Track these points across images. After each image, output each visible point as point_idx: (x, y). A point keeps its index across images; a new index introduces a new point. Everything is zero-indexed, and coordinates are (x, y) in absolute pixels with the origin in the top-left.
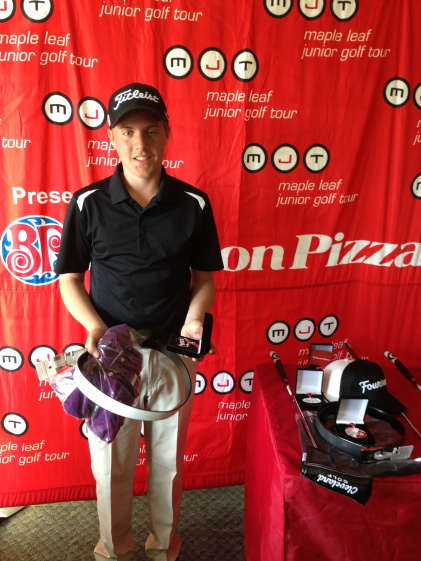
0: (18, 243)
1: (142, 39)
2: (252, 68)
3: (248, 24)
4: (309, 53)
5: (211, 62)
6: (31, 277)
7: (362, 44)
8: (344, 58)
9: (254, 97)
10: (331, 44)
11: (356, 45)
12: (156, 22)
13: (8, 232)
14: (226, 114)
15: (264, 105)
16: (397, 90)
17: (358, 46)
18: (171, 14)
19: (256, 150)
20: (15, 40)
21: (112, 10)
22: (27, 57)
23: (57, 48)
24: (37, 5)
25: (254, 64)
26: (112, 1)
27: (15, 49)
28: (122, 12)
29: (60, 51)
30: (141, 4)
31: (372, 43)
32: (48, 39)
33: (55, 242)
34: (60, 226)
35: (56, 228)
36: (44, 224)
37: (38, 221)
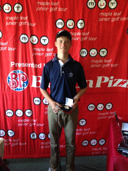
3: (82, 11)
4: (101, 20)
5: (70, 23)
7: (118, 16)
8: (113, 21)
10: (108, 17)
12: (53, 12)
13: (10, 75)
14: (75, 39)
20: (12, 18)
21: (40, 9)
22: (15, 23)
23: (24, 21)
24: (18, 8)
25: (84, 24)
26: (40, 6)
27: (11, 22)
28: (43, 9)
29: (25, 21)
30: (49, 7)
31: (122, 16)
32: (21, 18)
33: (23, 79)
34: (25, 73)
35: (23, 74)
36: (20, 73)
37: (18, 72)
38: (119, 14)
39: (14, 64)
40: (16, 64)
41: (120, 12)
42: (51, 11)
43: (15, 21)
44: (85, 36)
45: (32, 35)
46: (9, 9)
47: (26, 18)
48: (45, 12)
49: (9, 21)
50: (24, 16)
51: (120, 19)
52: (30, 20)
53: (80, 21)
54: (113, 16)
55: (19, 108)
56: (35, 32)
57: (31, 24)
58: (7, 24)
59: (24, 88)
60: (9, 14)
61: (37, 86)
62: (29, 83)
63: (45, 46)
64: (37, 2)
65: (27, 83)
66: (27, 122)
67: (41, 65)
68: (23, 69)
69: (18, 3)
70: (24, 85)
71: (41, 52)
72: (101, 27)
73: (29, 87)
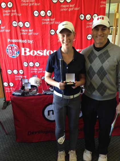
1: (29, 9)
3: (49, 5)
4: (62, 10)
5: (42, 13)
6: (12, 56)
7: (73, 7)
8: (69, 10)
9: (51, 20)
10: (67, 8)
12: (31, 6)
14: (46, 23)
15: (53, 21)
16: (82, 16)
18: (34, 4)
19: (53, 30)
20: (7, 11)
21: (23, 4)
24: (10, 5)
25: (51, 13)
27: (6, 13)
28: (25, 4)
29: (14, 13)
30: (29, 3)
31: (75, 7)
32: (12, 11)
33: (16, 50)
34: (17, 46)
36: (14, 46)
37: (13, 45)
38: (73, 6)
40: (11, 40)
41: (73, 4)
42: (30, 5)
43: (8, 13)
45: (19, 22)
46: (5, 6)
47: (15, 11)
48: (26, 6)
49: (5, 13)
51: (74, 9)
52: (17, 12)
53: (49, 11)
54: (69, 7)
56: (21, 19)
58: (4, 15)
59: (17, 56)
60: (5, 9)
61: (25, 54)
62: (20, 52)
63: (28, 28)
65: (19, 52)
66: (20, 78)
67: (26, 40)
68: (15, 43)
69: (10, 2)
71: (26, 32)
72: (62, 15)
73: (20, 55)
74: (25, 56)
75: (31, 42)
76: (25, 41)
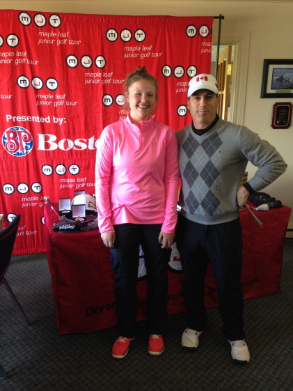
0: (9, 138)
1: (56, 53)
2: (103, 63)
3: (100, 45)
4: (127, 56)
5: (86, 61)
7: (149, 51)
8: (142, 57)
9: (105, 75)
10: (136, 52)
11: (146, 52)
12: (62, 46)
13: (5, 134)
14: (94, 82)
16: (166, 70)
17: (147, 53)
18: (68, 42)
19: (108, 97)
20: (5, 55)
21: (43, 41)
22: (10, 61)
23: (21, 57)
24: (13, 41)
25: (104, 61)
26: (43, 38)
27: (4, 59)
28: (48, 42)
29: (23, 58)
30: (55, 38)
31: (153, 51)
32: (18, 54)
33: (25, 138)
34: (27, 131)
35: (25, 132)
36: (20, 130)
37: (18, 129)
38: (150, 48)
39: (10, 118)
40: (14, 118)
41: (150, 46)
42: (58, 44)
44: (108, 78)
45: (33, 77)
46: (0, 42)
47: (25, 54)
48: (50, 45)
49: (2, 58)
50: (22, 51)
51: (151, 55)
52: (30, 57)
53: (99, 58)
54: (142, 52)
55: (22, 181)
56: (37, 72)
57: (32, 62)
59: (27, 152)
60: (0, 48)
61: (45, 148)
62: (34, 144)
63: (53, 92)
64: (38, 32)
65: (31, 144)
66: (35, 201)
67: (49, 118)
69: (13, 34)
70: (27, 147)
71: (48, 100)
72: (128, 65)
73: (35, 150)
74: (46, 151)
75: (61, 122)
76: (47, 120)
